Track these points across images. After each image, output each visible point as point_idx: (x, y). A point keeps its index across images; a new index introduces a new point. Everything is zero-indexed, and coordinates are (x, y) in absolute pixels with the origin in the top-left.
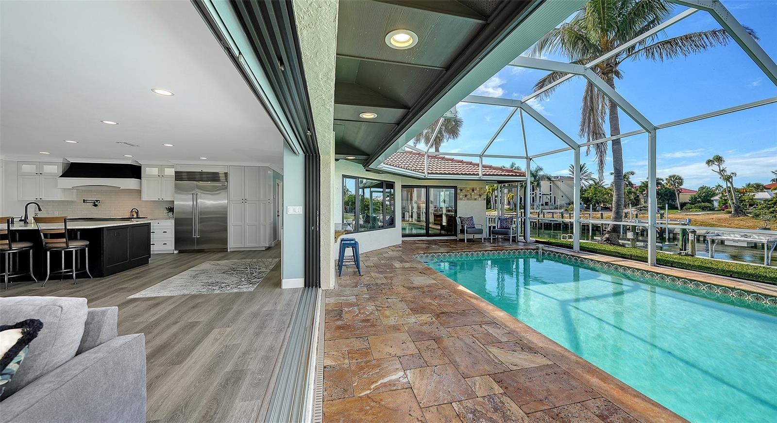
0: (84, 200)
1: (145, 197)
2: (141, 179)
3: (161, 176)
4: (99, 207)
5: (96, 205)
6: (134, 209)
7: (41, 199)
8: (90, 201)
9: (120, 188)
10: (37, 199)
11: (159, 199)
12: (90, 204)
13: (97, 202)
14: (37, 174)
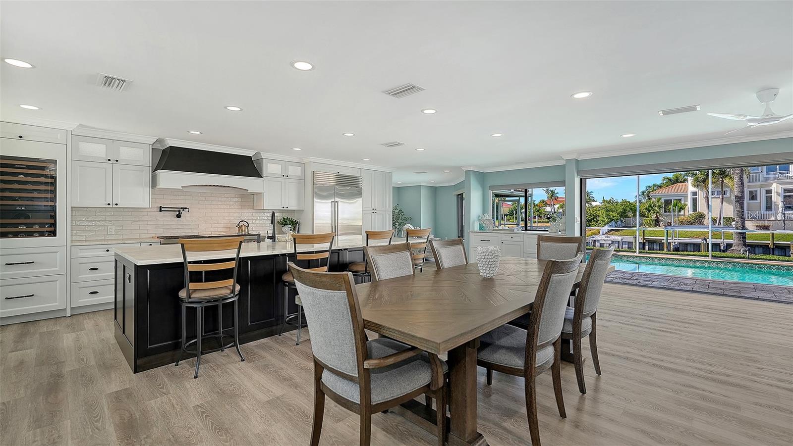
0: (161, 207)
3: (286, 176)
4: (183, 218)
6: (242, 221)
7: (116, 204)
8: (170, 210)
9: (248, 190)
10: (109, 204)
11: (283, 207)
12: (169, 214)
13: (183, 210)
14: (109, 160)
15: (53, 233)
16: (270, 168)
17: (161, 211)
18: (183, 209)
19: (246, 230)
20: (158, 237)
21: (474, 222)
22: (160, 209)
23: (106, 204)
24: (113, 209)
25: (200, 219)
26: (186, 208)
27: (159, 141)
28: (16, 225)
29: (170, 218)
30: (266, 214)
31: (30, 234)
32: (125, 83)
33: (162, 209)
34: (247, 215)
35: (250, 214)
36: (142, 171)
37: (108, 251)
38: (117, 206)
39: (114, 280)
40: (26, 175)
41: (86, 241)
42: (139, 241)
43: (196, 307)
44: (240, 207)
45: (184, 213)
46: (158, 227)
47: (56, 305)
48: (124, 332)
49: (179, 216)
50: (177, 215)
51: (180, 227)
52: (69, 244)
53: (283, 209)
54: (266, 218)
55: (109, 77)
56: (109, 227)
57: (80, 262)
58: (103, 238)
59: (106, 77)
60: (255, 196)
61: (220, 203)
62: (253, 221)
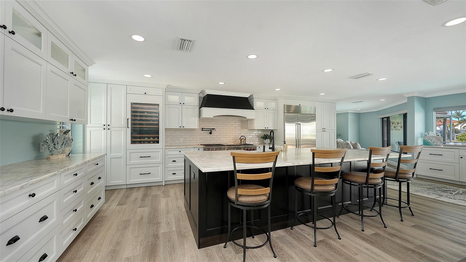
3: (267, 108)
6: (242, 136)
7: (184, 127)
8: (207, 130)
9: (247, 118)
10: (180, 127)
11: (266, 128)
12: (206, 132)
13: (213, 130)
14: (180, 103)
15: (158, 142)
16: (257, 104)
17: (202, 130)
19: (245, 142)
20: (201, 145)
21: (418, 138)
22: (202, 129)
23: (179, 127)
24: (182, 129)
25: (221, 135)
27: (202, 92)
28: (144, 138)
29: (206, 133)
30: (254, 132)
31: (149, 142)
32: (191, 43)
33: (203, 129)
34: (244, 133)
35: (245, 132)
36: (195, 109)
37: (180, 152)
38: (183, 128)
39: (184, 168)
40: (148, 112)
41: (171, 146)
42: (193, 147)
43: (243, 210)
44: (240, 128)
45: (213, 132)
46: (201, 139)
47: (159, 179)
48: (190, 209)
49: (211, 133)
50: (210, 132)
51: (211, 139)
52: (164, 148)
54: (254, 134)
55: (183, 40)
56: (180, 139)
57: (169, 157)
58: (177, 145)
59: (181, 39)
60: (248, 121)
61: (230, 126)
62: (248, 137)
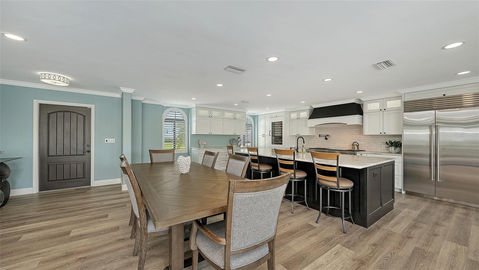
0: (320, 135)
1: (367, 131)
2: (363, 115)
3: (383, 110)
4: (328, 140)
5: (326, 139)
6: (355, 142)
8: (323, 136)
9: (347, 124)
15: (281, 144)
18: (327, 135)
19: (358, 148)
23: (296, 134)
26: (328, 135)
29: (323, 139)
36: (306, 121)
38: (299, 135)
45: (328, 138)
51: (328, 144)
53: (381, 134)
62: (361, 143)
